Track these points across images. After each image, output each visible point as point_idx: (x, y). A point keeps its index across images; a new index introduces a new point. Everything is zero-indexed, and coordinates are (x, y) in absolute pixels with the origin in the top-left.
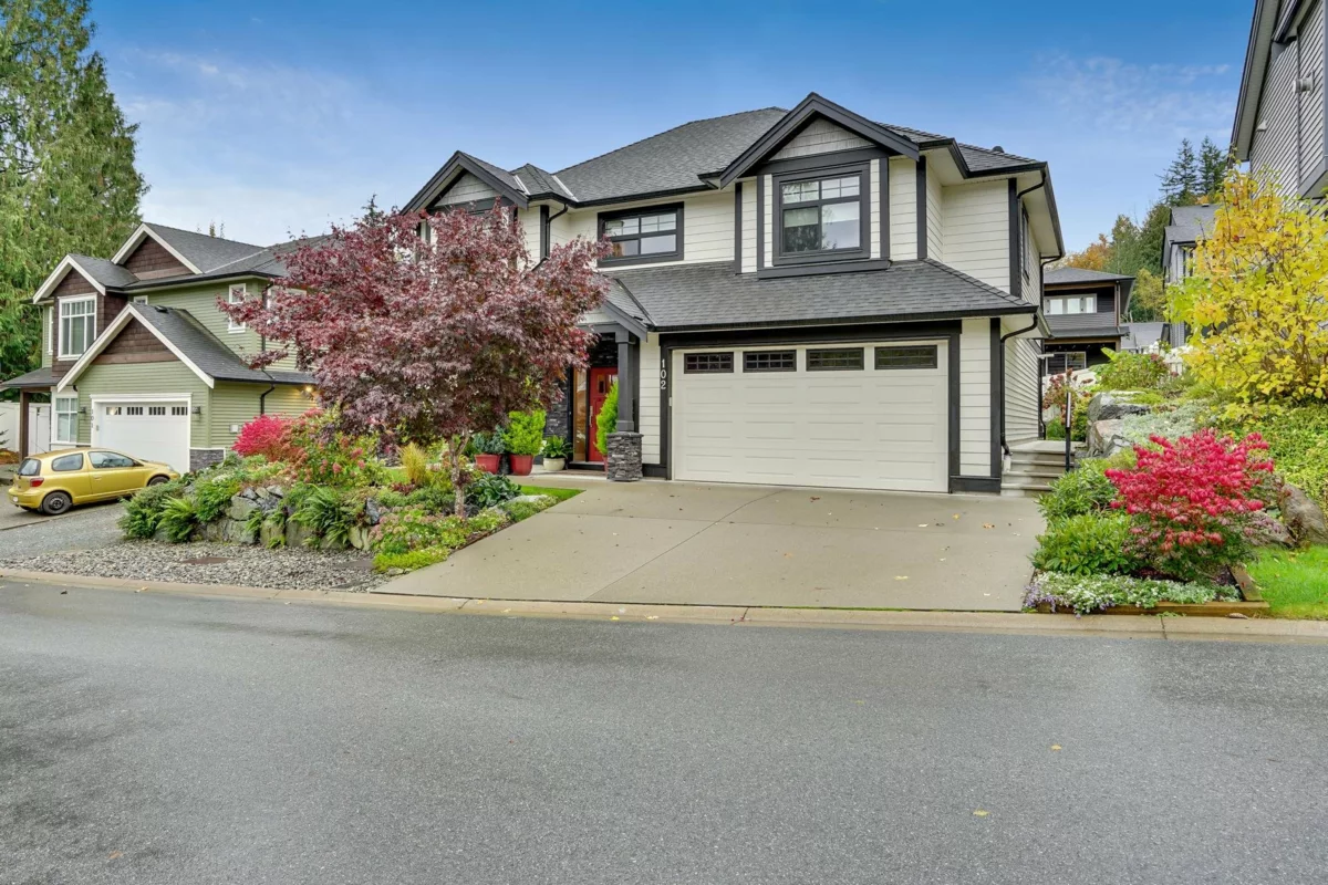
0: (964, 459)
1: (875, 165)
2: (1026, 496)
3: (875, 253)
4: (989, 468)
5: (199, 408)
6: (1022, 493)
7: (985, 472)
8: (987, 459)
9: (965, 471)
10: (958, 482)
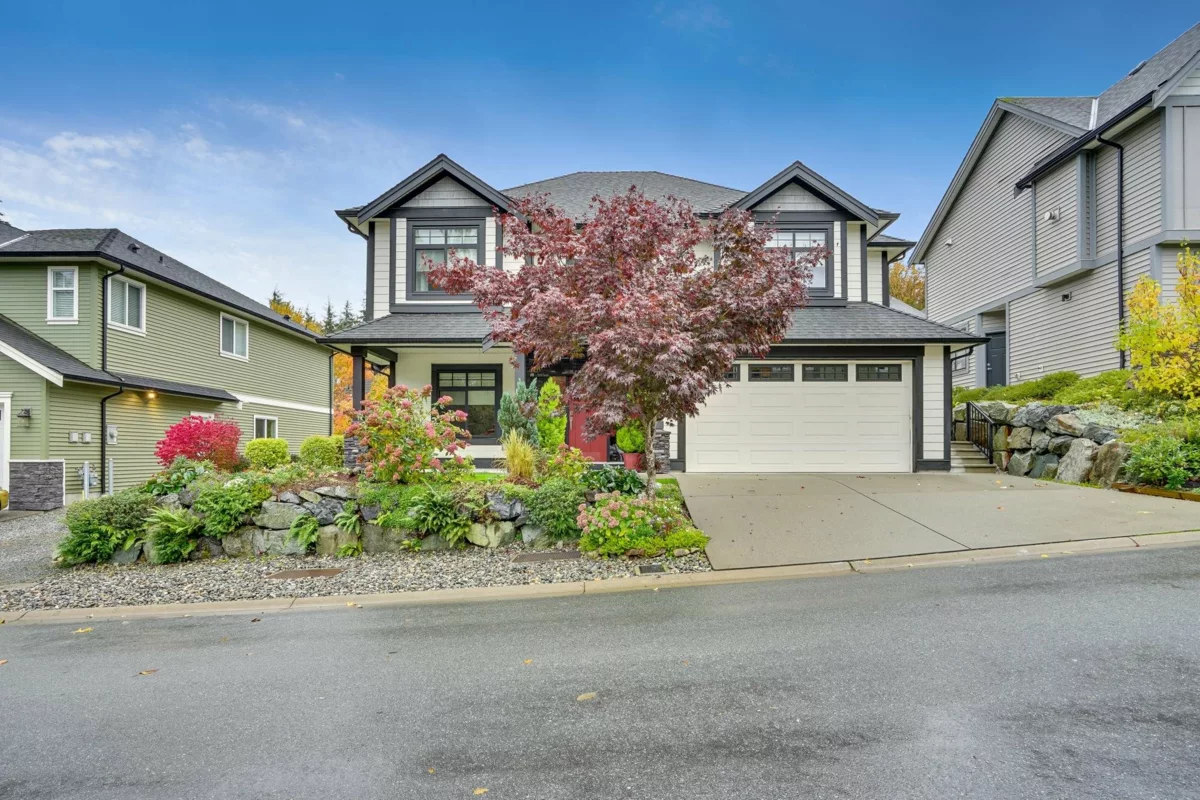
0: (926, 447)
1: (837, 226)
2: (966, 472)
3: (838, 293)
4: (942, 453)
5: (28, 411)
6: (963, 470)
7: (940, 456)
8: (941, 447)
9: (927, 456)
10: (920, 464)
